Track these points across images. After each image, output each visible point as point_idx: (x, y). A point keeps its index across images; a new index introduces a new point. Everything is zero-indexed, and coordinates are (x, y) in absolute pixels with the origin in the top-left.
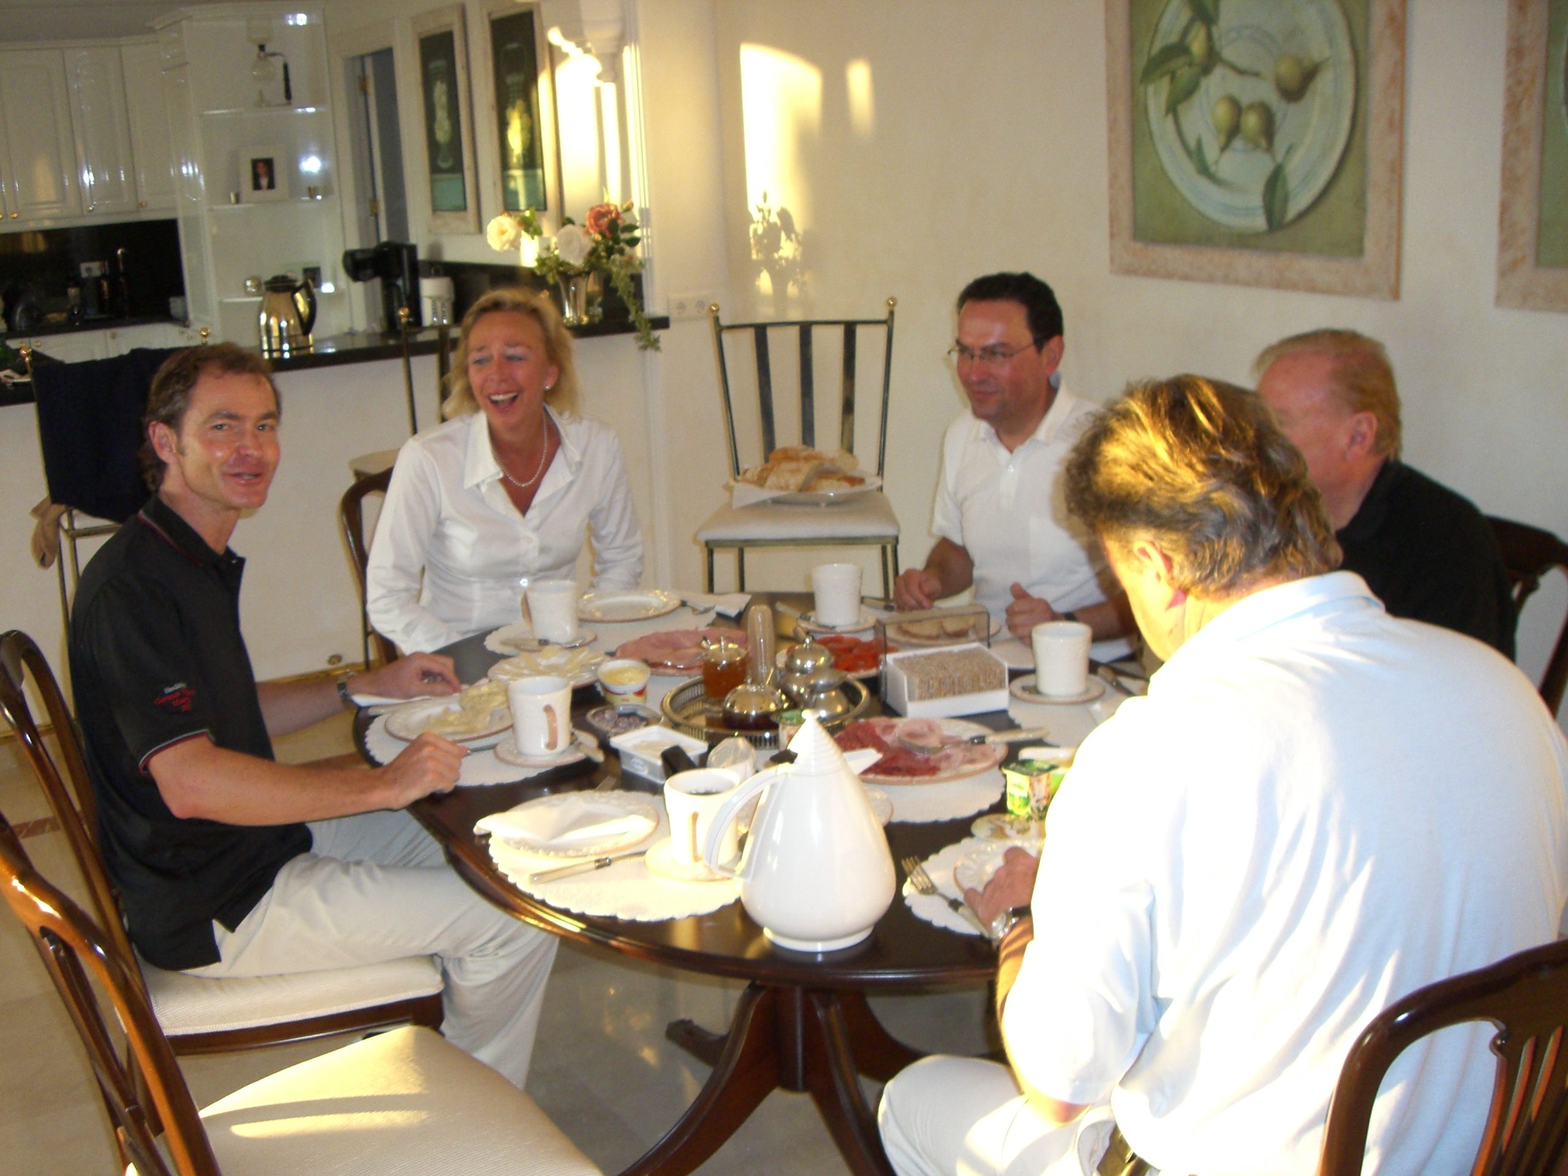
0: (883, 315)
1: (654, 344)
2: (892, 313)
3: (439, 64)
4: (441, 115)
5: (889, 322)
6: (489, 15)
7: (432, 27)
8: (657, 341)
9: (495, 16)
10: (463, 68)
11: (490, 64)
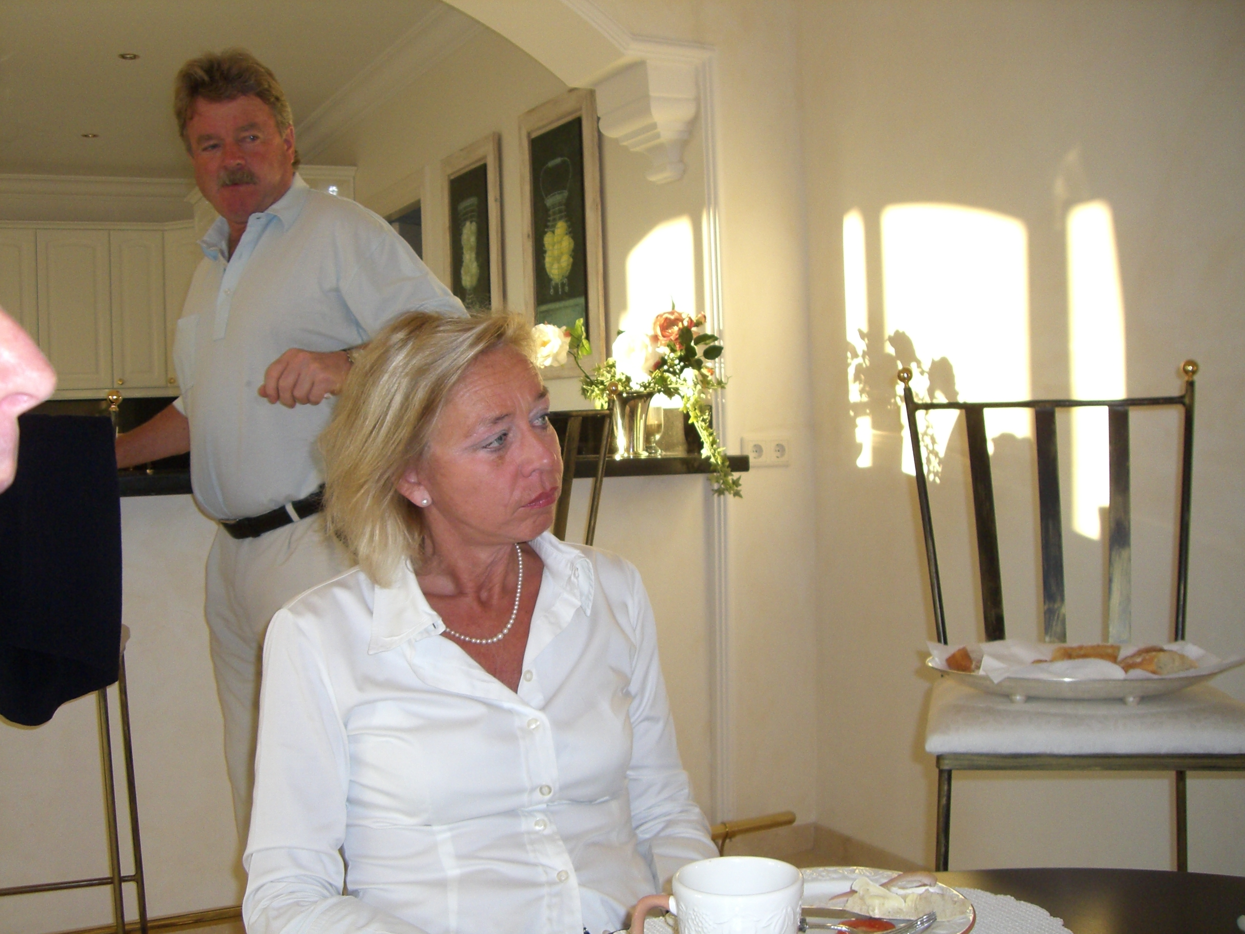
0: (1175, 389)
1: (734, 488)
2: (1191, 385)
3: (471, 202)
4: (469, 258)
5: (1187, 400)
6: (529, 134)
7: (463, 164)
8: (736, 483)
9: (534, 135)
10: (496, 200)
11: (527, 188)
